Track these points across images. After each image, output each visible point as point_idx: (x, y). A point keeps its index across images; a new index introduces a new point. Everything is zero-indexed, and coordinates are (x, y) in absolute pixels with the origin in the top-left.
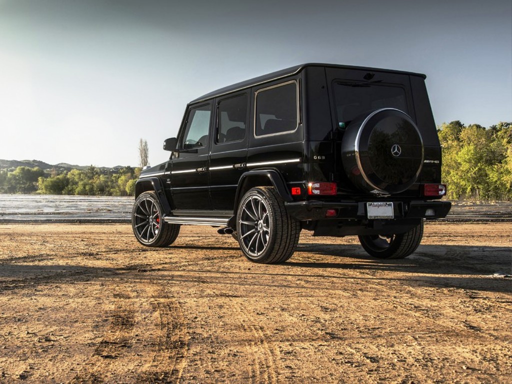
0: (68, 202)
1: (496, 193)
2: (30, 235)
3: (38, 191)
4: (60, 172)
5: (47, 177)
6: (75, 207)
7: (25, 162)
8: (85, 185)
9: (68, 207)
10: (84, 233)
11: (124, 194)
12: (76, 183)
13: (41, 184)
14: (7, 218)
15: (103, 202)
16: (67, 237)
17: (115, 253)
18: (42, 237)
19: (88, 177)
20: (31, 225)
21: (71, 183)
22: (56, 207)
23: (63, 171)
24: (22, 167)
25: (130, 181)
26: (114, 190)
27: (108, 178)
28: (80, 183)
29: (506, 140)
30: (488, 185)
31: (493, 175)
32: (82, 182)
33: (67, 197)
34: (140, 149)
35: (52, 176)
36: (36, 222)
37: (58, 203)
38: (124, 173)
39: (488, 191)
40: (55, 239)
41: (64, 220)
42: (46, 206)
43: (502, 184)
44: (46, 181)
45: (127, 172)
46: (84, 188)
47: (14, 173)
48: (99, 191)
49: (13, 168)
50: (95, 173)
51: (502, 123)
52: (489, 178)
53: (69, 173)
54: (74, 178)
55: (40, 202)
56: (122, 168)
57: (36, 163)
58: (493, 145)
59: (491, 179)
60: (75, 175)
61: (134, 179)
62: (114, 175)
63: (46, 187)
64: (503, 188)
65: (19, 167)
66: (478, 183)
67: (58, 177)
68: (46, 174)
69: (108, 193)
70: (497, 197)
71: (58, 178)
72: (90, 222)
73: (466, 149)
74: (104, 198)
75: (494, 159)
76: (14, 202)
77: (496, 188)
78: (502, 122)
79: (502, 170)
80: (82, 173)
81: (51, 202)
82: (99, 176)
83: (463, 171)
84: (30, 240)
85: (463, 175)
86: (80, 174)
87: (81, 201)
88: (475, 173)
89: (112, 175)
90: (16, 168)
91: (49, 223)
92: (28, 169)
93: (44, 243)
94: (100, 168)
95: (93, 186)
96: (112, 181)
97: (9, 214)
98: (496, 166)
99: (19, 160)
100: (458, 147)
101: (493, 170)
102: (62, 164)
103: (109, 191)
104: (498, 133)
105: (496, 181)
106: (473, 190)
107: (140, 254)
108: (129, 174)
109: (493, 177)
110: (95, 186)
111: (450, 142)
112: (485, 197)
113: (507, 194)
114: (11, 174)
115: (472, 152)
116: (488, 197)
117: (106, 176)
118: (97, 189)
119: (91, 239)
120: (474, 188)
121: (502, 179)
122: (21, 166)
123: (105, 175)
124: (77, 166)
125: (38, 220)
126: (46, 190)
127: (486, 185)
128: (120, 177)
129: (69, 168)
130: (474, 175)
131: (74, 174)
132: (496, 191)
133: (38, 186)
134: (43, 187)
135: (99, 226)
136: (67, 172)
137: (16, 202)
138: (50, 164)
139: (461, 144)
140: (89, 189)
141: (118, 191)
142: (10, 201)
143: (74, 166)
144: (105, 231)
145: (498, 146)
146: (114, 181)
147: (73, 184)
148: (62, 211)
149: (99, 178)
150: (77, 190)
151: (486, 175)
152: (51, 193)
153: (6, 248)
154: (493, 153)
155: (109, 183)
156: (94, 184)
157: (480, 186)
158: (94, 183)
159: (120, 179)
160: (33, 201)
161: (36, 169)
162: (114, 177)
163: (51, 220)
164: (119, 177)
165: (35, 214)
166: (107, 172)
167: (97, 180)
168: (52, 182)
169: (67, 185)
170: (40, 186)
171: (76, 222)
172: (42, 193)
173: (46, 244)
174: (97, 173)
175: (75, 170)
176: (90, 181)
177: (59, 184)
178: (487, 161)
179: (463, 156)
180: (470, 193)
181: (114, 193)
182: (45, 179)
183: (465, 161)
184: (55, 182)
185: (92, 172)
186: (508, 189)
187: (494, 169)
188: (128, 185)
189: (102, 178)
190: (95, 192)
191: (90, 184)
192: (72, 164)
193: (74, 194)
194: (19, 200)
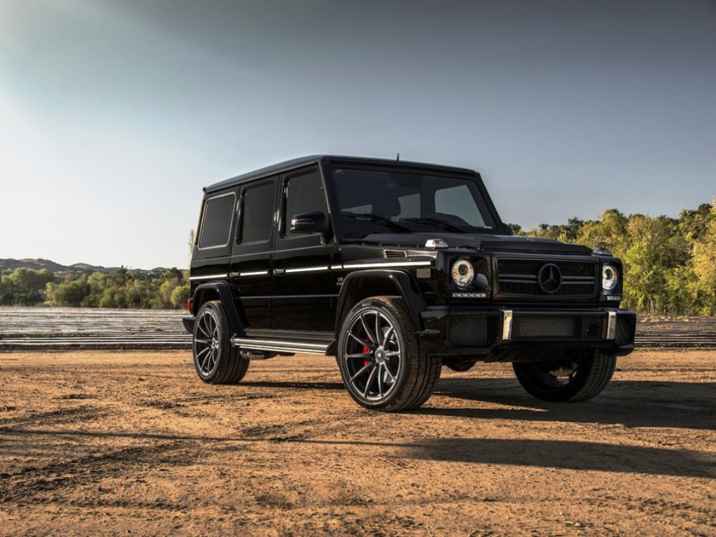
0: (92, 317)
1: (677, 305)
2: (52, 369)
3: (46, 303)
4: (76, 276)
5: (58, 283)
6: (106, 324)
7: (25, 261)
8: (113, 295)
9: (95, 324)
10: (136, 366)
11: (168, 306)
12: (101, 291)
13: (50, 293)
14: (9, 342)
15: (143, 317)
16: (111, 373)
17: (207, 403)
18: (73, 373)
19: (118, 283)
20: (48, 354)
21: (93, 292)
22: (78, 325)
23: (81, 274)
24: (23, 268)
25: (177, 288)
26: (155, 300)
27: (145, 284)
28: (107, 291)
29: (690, 234)
30: (667, 295)
31: (674, 281)
32: (109, 290)
33: (89, 311)
34: (190, 244)
35: (66, 281)
36: (56, 348)
37: (78, 320)
38: (169, 277)
39: (666, 302)
40: (94, 377)
41: (99, 345)
42: (62, 323)
43: (686, 294)
44: (57, 287)
45: (172, 277)
46: (113, 297)
47: (10, 277)
48: (134, 302)
49: (9, 270)
50: (127, 278)
51: (685, 211)
52: (668, 286)
53: (90, 277)
54: (97, 285)
55: (52, 317)
56: (164, 270)
57: (43, 263)
58: (672, 241)
59: (671, 286)
60: (98, 280)
61: (183, 286)
62: (154, 280)
63: (58, 297)
64: (687, 299)
65: (18, 269)
66: (653, 292)
67: (74, 282)
68: (58, 278)
69: (146, 306)
70: (678, 312)
71: (75, 285)
72: (141, 349)
73: (636, 246)
74: (144, 312)
75: (675, 260)
76: (13, 318)
77: (678, 300)
78: (686, 209)
79: (686, 274)
80: (109, 277)
81: (68, 317)
82: (133, 281)
83: (633, 276)
84: (54, 379)
85: (632, 282)
86: (105, 279)
87: (110, 316)
88: (648, 279)
89: (151, 280)
90: (13, 269)
91: (76, 349)
92: (32, 272)
93: (80, 385)
94: (134, 271)
95: (125, 295)
96: (151, 289)
97: (12, 336)
98: (677, 269)
99: (18, 259)
100: (626, 243)
101: (673, 274)
102: (80, 264)
103: (147, 302)
104: (680, 225)
105: (678, 290)
106: (645, 301)
107: (248, 405)
108: (176, 279)
109: (673, 284)
110: (128, 295)
111: (614, 236)
112: (663, 311)
113: (693, 308)
114: (6, 279)
115: (645, 249)
116: (667, 311)
117: (142, 281)
118: (130, 299)
119: (152, 376)
120: (647, 298)
121: (686, 286)
122: (20, 267)
123: (141, 280)
124: (101, 267)
125: (59, 346)
126: (58, 301)
127: (664, 295)
128: (163, 282)
129: (90, 270)
130: (647, 282)
131: (97, 278)
132: (677, 304)
133: (46, 295)
134: (53, 296)
135: (155, 354)
136: (87, 276)
137: (16, 318)
138: (62, 264)
139: (629, 239)
140: (120, 300)
141: (159, 302)
142: (7, 316)
143: (97, 267)
144: (168, 363)
145: (679, 242)
146: (154, 289)
147: (97, 293)
148: (89, 331)
149: (133, 285)
150: (103, 300)
151: (664, 281)
152: (64, 305)
153: (17, 394)
154: (673, 251)
155: (148, 291)
156: (126, 293)
157: (656, 297)
158: (127, 291)
159: (163, 285)
160: (42, 316)
161: (42, 271)
162: (154, 283)
163: (79, 345)
164: (160, 284)
165: (51, 336)
166: (144, 276)
167: (130, 287)
168: (65, 289)
169: (88, 294)
170: (49, 295)
172: (51, 305)
173: (83, 386)
174: (130, 277)
175: (98, 273)
176: (121, 289)
177: (76, 292)
178: (664, 263)
179: (633, 255)
180: (642, 306)
181: (155, 305)
182: (56, 286)
183: (635, 262)
184: (71, 289)
185: (123, 275)
186: (693, 301)
187: (675, 273)
188: (173, 293)
189: (137, 284)
190: (127, 303)
191: (121, 293)
192: (94, 265)
193: (98, 307)
194: (20, 314)
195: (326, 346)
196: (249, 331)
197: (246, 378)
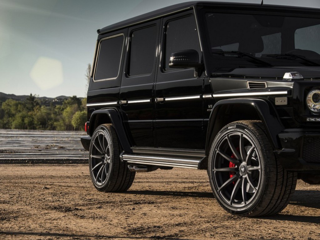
0: (6, 137)
6: (17, 143)
8: (23, 118)
9: (8, 143)
10: (42, 177)
11: (69, 128)
12: (13, 115)
15: (48, 137)
16: (22, 183)
17: (100, 208)
19: (27, 108)
21: (6, 115)
25: (77, 113)
26: (58, 123)
27: (50, 110)
28: (18, 115)
32: (20, 114)
34: (88, 76)
38: (70, 104)
40: (7, 186)
41: (12, 160)
45: (73, 104)
46: (23, 120)
48: (41, 124)
50: (35, 104)
53: (4, 104)
54: (10, 110)
56: (66, 98)
60: (10, 106)
61: (81, 111)
62: (58, 106)
69: (51, 127)
82: (40, 107)
86: (17, 105)
87: (21, 136)
89: (56, 107)
95: (33, 118)
96: (55, 113)
103: (52, 125)
107: (134, 209)
108: (76, 106)
110: (36, 119)
117: (48, 107)
118: (38, 122)
119: (56, 185)
123: (46, 106)
124: (13, 95)
128: (65, 108)
129: (3, 98)
131: (10, 104)
135: (58, 168)
136: (2, 103)
140: (29, 123)
141: (62, 124)
143: (9, 95)
144: (69, 175)
146: (58, 114)
147: (9, 116)
149: (40, 110)
155: (52, 116)
156: (34, 117)
158: (35, 115)
159: (65, 110)
162: (57, 109)
164: (63, 109)
166: (49, 103)
167: (38, 112)
169: (2, 117)
171: (28, 163)
174: (37, 104)
175: (10, 100)
176: (30, 113)
181: (58, 127)
185: (31, 102)
188: (74, 117)
189: (44, 110)
190: (35, 125)
191: (30, 117)
193: (11, 128)
195: (198, 161)
196: (135, 149)
197: (133, 187)
